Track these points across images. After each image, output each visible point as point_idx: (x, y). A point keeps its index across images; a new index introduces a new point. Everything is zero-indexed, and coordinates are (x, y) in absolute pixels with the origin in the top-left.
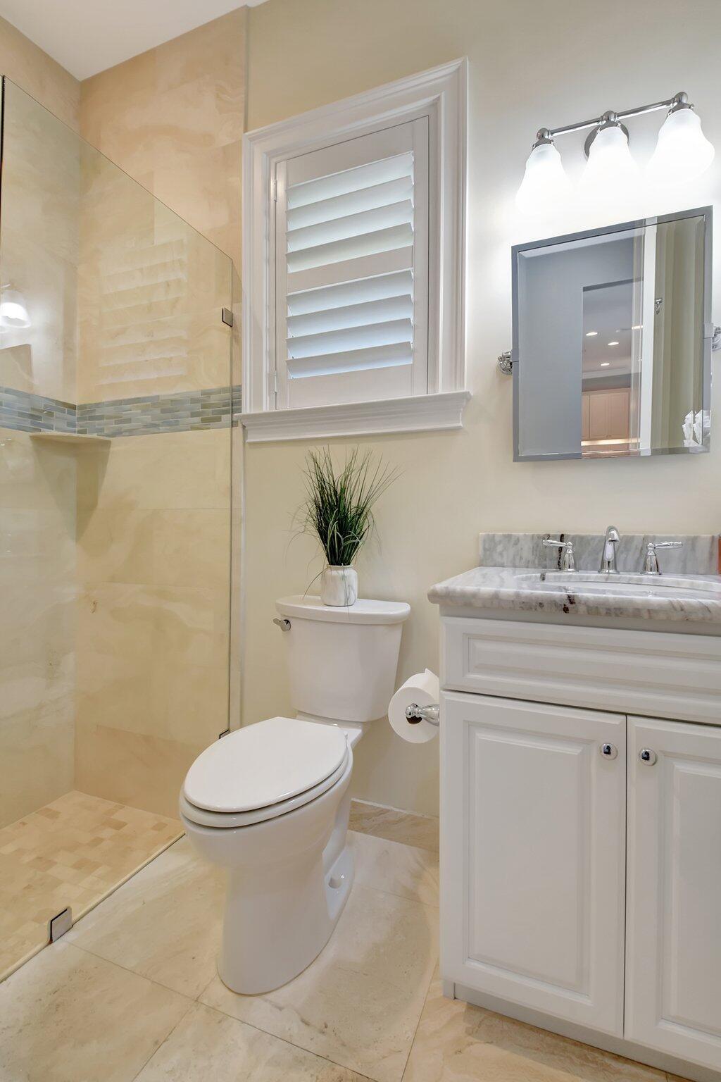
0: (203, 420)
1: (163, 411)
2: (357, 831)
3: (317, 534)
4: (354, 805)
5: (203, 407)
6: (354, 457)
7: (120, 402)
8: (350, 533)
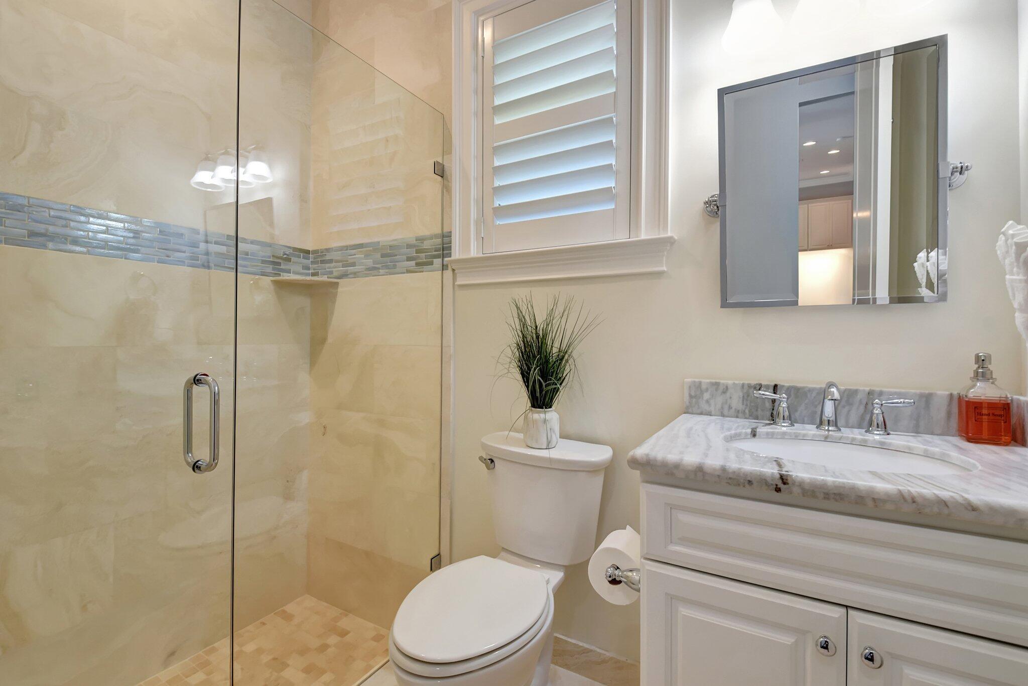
0: (418, 264)
1: (383, 256)
2: (560, 666)
3: (520, 377)
4: (557, 640)
5: (418, 252)
6: (556, 304)
7: (347, 248)
8: (551, 379)
